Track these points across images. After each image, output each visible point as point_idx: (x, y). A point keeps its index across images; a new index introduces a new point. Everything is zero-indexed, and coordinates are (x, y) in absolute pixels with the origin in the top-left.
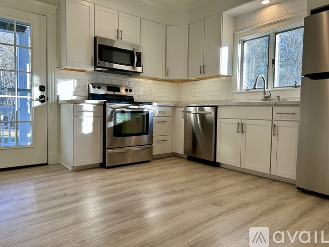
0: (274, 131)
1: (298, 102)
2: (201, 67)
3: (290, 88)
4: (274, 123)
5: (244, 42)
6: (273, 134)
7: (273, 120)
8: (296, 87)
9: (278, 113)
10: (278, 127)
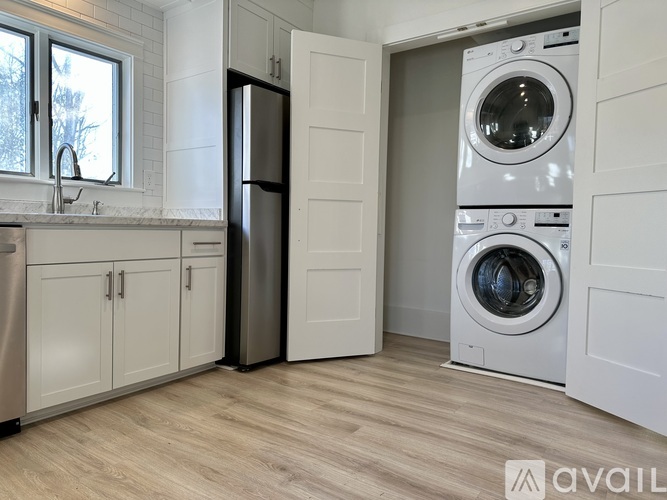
6: (183, 286)
7: (182, 257)
8: (108, 183)
9: (196, 244)
10: (192, 271)
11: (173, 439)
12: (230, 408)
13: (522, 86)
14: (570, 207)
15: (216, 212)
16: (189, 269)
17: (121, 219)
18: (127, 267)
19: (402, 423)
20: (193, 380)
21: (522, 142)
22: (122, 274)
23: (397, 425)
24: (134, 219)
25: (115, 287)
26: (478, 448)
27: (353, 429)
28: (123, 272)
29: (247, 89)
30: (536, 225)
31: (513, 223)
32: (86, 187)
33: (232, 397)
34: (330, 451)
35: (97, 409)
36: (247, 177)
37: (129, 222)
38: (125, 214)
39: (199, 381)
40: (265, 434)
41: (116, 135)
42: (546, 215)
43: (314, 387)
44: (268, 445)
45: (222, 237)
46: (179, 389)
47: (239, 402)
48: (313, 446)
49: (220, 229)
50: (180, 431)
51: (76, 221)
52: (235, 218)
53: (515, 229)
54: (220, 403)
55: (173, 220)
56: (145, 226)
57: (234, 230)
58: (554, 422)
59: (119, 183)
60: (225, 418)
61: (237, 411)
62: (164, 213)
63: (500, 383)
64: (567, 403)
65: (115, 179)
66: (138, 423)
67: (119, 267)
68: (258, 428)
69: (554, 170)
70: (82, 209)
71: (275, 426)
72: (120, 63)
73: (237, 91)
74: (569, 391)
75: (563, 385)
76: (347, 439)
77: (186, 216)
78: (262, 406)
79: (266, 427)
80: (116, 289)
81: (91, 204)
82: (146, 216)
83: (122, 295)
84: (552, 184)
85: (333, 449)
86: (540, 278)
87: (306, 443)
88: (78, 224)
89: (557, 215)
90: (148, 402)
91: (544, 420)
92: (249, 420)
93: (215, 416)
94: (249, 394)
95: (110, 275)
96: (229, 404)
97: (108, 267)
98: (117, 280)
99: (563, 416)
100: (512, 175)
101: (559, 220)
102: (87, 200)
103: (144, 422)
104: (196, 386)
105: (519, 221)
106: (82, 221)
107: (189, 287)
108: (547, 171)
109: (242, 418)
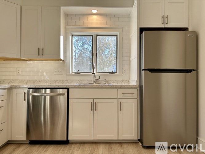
0: (120, 107)
1: (136, 86)
2: (39, 49)
3: (108, 74)
4: (120, 100)
5: (72, 35)
6: (119, 109)
7: (118, 98)
9: (123, 94)
16: (120, 103)
18: (97, 101)
22: (95, 103)
25: (94, 107)
49: (135, 88)
51: (82, 87)
72: (117, 36)
88: (82, 88)
95: (91, 103)
97: (91, 100)
106: (83, 87)
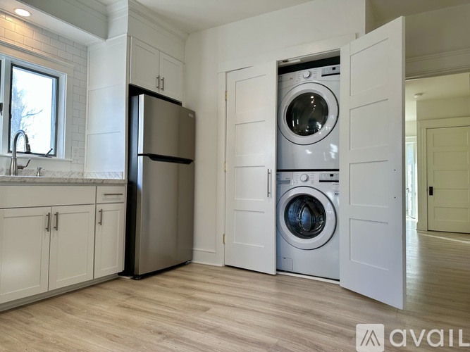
6: (97, 221)
7: (96, 204)
8: (48, 155)
9: (105, 195)
10: (103, 213)
11: (89, 320)
12: (128, 301)
13: (312, 97)
14: (338, 170)
15: (119, 173)
16: (101, 211)
17: (57, 179)
18: (60, 210)
19: (237, 305)
20: (102, 285)
21: (313, 130)
22: (57, 215)
23: (234, 307)
24: (66, 179)
25: (52, 223)
26: (282, 317)
27: (206, 310)
28: (57, 213)
29: (142, 97)
30: (320, 181)
31: (307, 180)
32: (33, 158)
33: (129, 295)
34: (190, 323)
35: (38, 304)
36: (141, 151)
37: (62, 181)
38: (58, 176)
39: (107, 286)
40: (149, 315)
41: (54, 124)
42: (326, 176)
43: (184, 287)
44: (152, 321)
45: (123, 190)
46: (94, 291)
47: (133, 297)
48: (180, 320)
49: (123, 185)
50: (94, 315)
52: (132, 178)
53: (308, 184)
54: (120, 298)
55: (91, 180)
56: (72, 183)
57: (131, 186)
58: (330, 301)
59: (55, 155)
60: (124, 307)
61: (133, 303)
62: (85, 175)
63: (302, 280)
64: (340, 290)
65: (52, 153)
66: (65, 312)
67: (55, 210)
68: (145, 311)
69: (334, 148)
70: (30, 173)
71: (156, 310)
72: (57, 78)
73: (135, 98)
74: (342, 284)
75: (339, 280)
76: (202, 315)
77: (99, 177)
78: (149, 299)
79: (150, 311)
80: (53, 224)
81: (36, 169)
82: (73, 177)
83: (56, 228)
84: (333, 157)
85: (192, 321)
86: (324, 214)
87: (176, 319)
88: (29, 183)
89: (332, 175)
90: (71, 299)
91: (324, 300)
92: (140, 308)
93: (117, 306)
94: (140, 292)
95: (49, 215)
96: (127, 299)
97: (48, 210)
98: (53, 218)
99: (337, 298)
100: (310, 151)
101: (333, 178)
102: (33, 167)
103: (70, 311)
104: (105, 289)
105: (310, 179)
107: (101, 223)
108: (330, 149)
109: (135, 306)
